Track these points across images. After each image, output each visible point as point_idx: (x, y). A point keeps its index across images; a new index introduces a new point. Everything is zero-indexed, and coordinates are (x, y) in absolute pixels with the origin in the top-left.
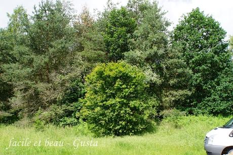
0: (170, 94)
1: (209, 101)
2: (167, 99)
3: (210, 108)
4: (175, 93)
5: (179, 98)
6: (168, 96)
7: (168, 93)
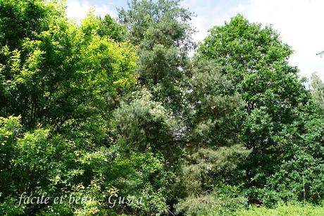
0: (201, 155)
1: (290, 169)
2: (194, 167)
3: (298, 185)
4: (212, 153)
5: (223, 164)
6: (194, 162)
7: (195, 155)
